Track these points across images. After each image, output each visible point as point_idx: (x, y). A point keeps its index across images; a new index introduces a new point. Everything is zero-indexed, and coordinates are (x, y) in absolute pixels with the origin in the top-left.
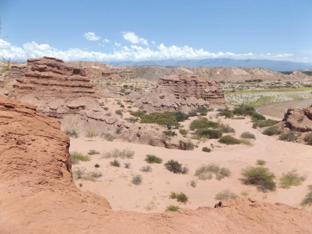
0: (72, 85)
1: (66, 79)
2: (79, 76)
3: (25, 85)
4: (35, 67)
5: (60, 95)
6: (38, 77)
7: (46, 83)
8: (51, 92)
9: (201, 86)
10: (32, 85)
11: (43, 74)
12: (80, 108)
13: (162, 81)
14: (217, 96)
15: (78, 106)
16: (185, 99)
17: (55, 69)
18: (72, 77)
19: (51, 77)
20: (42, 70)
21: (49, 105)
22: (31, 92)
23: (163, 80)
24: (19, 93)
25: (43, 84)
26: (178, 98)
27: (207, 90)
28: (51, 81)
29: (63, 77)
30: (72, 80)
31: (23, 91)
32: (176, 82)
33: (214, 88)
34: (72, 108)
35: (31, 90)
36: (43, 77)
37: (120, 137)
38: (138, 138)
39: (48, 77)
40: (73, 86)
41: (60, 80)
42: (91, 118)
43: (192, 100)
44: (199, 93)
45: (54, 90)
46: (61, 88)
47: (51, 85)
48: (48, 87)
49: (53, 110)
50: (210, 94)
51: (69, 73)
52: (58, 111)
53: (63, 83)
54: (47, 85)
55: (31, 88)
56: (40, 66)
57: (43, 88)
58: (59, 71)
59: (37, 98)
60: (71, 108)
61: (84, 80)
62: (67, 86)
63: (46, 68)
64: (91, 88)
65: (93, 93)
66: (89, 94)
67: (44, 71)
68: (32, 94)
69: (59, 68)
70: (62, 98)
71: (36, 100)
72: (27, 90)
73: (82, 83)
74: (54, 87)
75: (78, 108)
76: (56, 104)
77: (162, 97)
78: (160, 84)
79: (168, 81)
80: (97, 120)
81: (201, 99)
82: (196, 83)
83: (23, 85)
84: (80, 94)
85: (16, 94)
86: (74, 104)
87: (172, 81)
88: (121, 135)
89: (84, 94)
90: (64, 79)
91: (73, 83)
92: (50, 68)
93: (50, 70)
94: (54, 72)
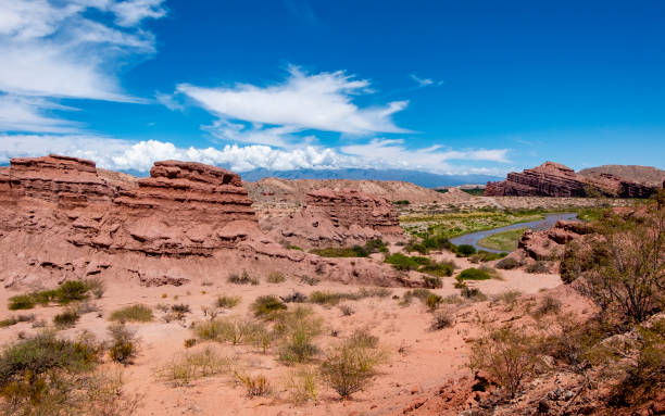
0: (221, 200)
1: (214, 192)
2: (230, 187)
3: (140, 202)
4: (159, 171)
5: (203, 217)
6: (167, 187)
7: (182, 197)
8: (190, 212)
9: (366, 206)
10: (152, 202)
11: (176, 182)
12: (238, 239)
13: (310, 198)
14: (390, 223)
15: (235, 234)
16: (348, 227)
17: (194, 174)
18: (221, 187)
19: (188, 188)
20: (172, 175)
21: (187, 234)
22: (152, 214)
23: (314, 196)
24: (130, 215)
25: (177, 200)
26: (337, 226)
27: (375, 213)
28: (189, 195)
29: (209, 187)
30: (222, 193)
31: (136, 211)
32: (332, 200)
33: (385, 211)
34: (227, 239)
35: (152, 210)
36: (176, 188)
37: (326, 279)
38: (355, 278)
39: (184, 188)
40: (223, 203)
41: (204, 192)
42: (263, 253)
43: (355, 229)
44: (363, 218)
45: (194, 209)
46: (204, 206)
47: (189, 201)
48: (185, 204)
49: (197, 242)
50: (380, 218)
51: (219, 181)
52: (206, 245)
53: (209, 198)
54: (182, 201)
55: (151, 206)
56: (171, 169)
57: (177, 206)
58: (201, 177)
59: (166, 223)
60: (223, 238)
61: (239, 193)
62: (214, 202)
63: (179, 172)
64: (249, 205)
65: (254, 213)
66: (246, 216)
67: (176, 177)
68: (154, 217)
69: (200, 172)
70: (207, 222)
71: (164, 226)
72: (143, 211)
73: (236, 198)
74: (193, 205)
75: (234, 239)
76: (200, 232)
77: (316, 225)
78: (308, 203)
79: (320, 198)
80: (271, 256)
81: (367, 228)
82: (359, 201)
83: (136, 202)
84: (233, 216)
85: (124, 218)
86: (227, 231)
87: (326, 198)
88: (326, 276)
89: (240, 215)
90: (210, 190)
91: (224, 198)
92: (187, 172)
93: (185, 177)
94: (192, 179)
